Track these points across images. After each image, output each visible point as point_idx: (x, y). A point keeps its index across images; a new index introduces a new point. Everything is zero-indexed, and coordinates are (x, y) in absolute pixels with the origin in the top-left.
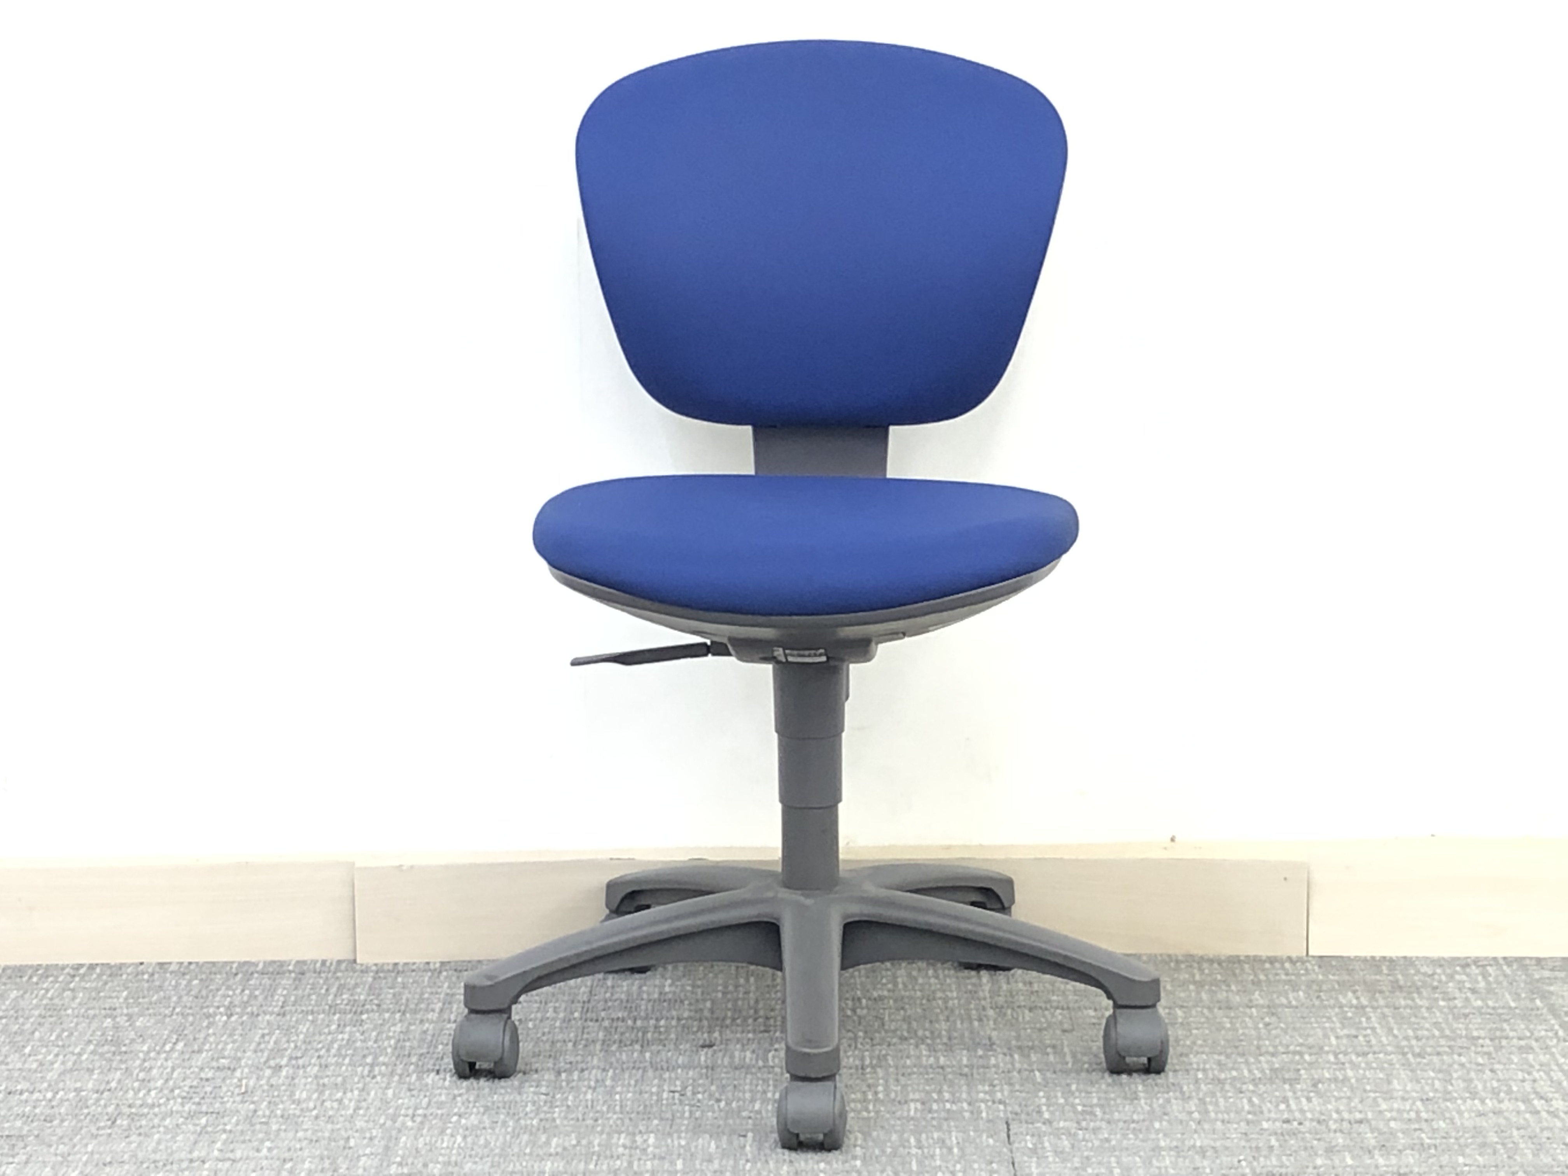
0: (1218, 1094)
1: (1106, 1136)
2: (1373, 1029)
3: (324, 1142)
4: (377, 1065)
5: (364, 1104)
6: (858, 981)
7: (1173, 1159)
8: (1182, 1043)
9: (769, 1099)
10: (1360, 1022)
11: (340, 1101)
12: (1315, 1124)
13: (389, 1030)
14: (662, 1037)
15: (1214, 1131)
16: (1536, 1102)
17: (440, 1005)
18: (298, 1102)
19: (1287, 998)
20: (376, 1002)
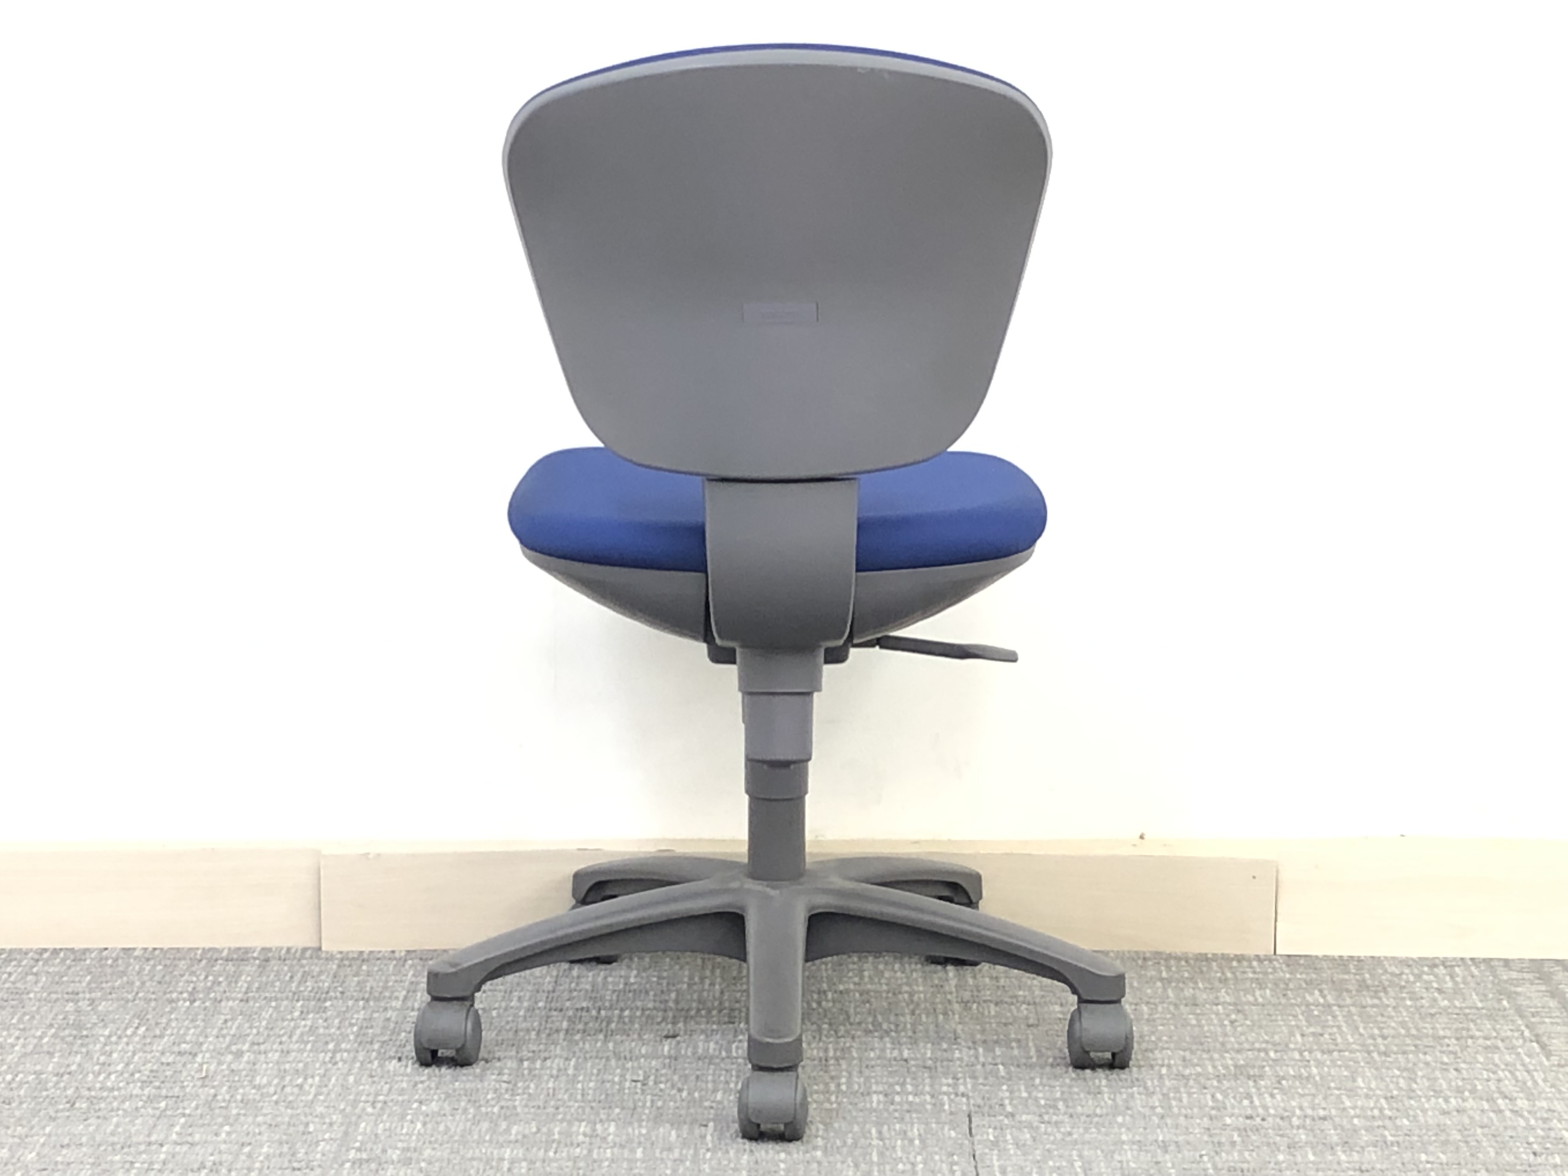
0: (1182, 1090)
1: (1069, 1129)
2: (1339, 1027)
3: (284, 1127)
4: (340, 1050)
5: (325, 1090)
6: (825, 974)
7: (1135, 1153)
8: (1147, 1038)
9: (731, 1090)
10: (1327, 1021)
11: (300, 1087)
12: (1278, 1120)
13: (352, 1018)
14: (626, 1027)
15: (1177, 1126)
16: (1500, 1101)
17: (404, 993)
18: (259, 1087)
19: (1254, 996)
20: (340, 989)
